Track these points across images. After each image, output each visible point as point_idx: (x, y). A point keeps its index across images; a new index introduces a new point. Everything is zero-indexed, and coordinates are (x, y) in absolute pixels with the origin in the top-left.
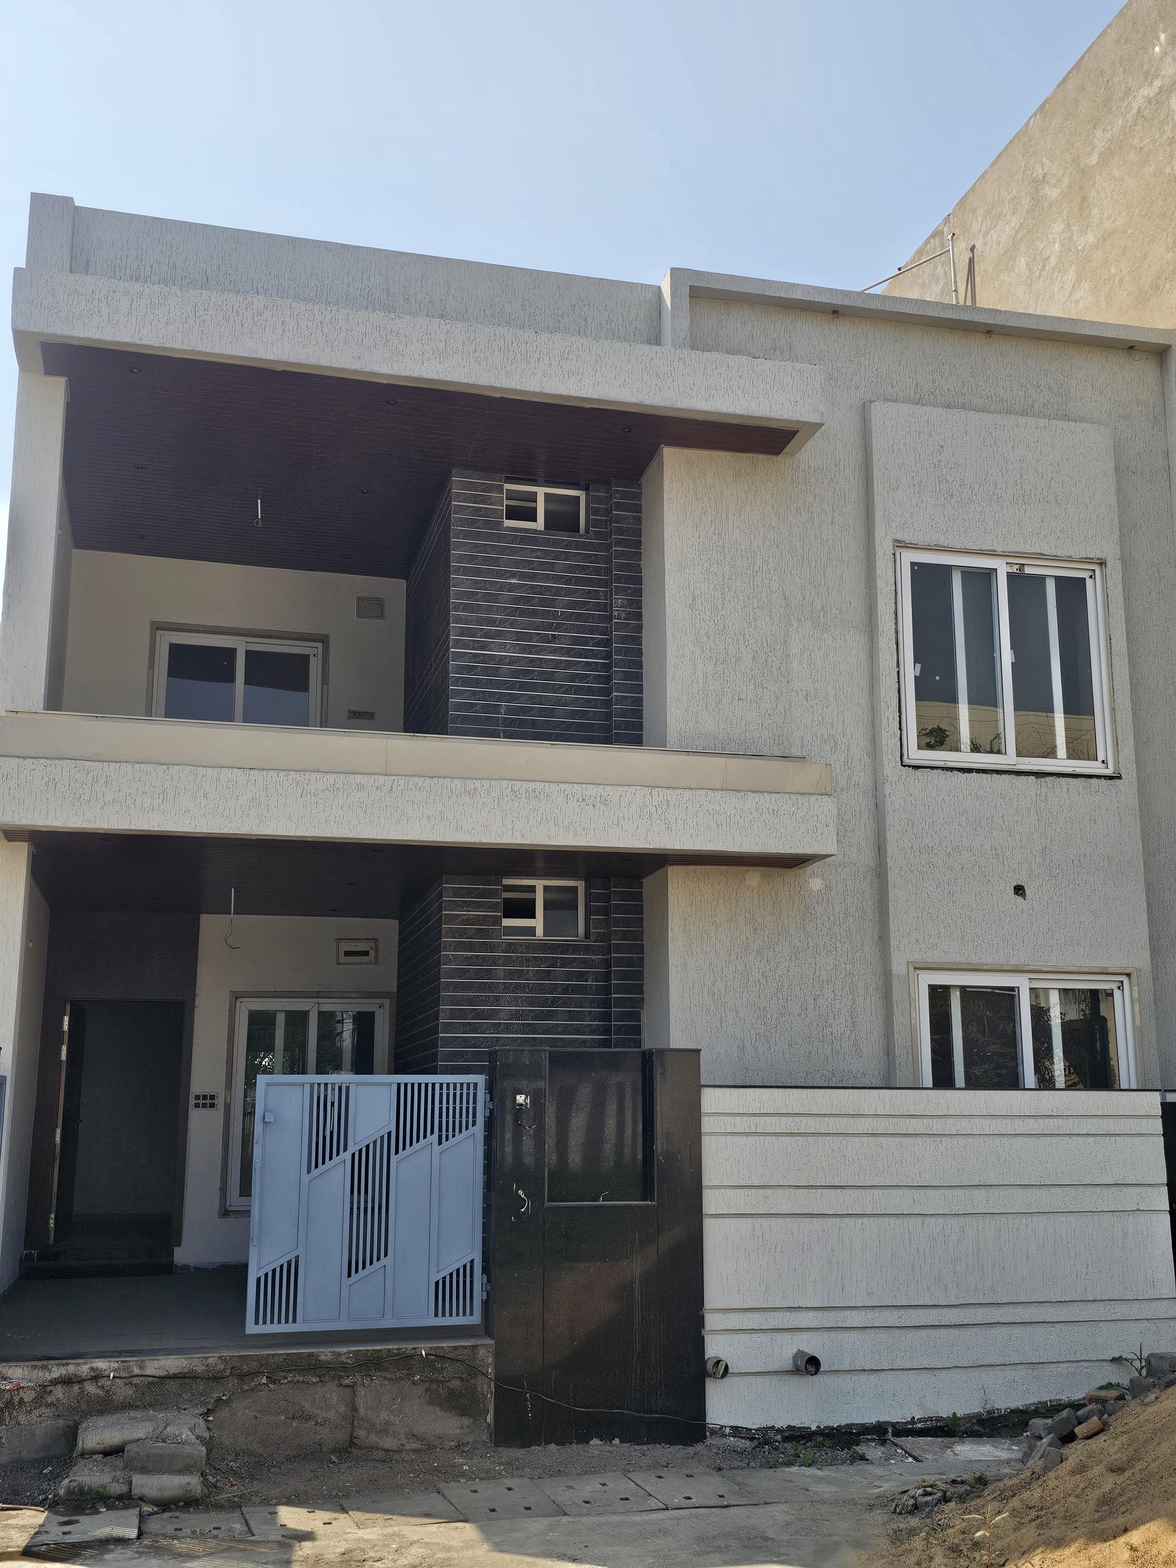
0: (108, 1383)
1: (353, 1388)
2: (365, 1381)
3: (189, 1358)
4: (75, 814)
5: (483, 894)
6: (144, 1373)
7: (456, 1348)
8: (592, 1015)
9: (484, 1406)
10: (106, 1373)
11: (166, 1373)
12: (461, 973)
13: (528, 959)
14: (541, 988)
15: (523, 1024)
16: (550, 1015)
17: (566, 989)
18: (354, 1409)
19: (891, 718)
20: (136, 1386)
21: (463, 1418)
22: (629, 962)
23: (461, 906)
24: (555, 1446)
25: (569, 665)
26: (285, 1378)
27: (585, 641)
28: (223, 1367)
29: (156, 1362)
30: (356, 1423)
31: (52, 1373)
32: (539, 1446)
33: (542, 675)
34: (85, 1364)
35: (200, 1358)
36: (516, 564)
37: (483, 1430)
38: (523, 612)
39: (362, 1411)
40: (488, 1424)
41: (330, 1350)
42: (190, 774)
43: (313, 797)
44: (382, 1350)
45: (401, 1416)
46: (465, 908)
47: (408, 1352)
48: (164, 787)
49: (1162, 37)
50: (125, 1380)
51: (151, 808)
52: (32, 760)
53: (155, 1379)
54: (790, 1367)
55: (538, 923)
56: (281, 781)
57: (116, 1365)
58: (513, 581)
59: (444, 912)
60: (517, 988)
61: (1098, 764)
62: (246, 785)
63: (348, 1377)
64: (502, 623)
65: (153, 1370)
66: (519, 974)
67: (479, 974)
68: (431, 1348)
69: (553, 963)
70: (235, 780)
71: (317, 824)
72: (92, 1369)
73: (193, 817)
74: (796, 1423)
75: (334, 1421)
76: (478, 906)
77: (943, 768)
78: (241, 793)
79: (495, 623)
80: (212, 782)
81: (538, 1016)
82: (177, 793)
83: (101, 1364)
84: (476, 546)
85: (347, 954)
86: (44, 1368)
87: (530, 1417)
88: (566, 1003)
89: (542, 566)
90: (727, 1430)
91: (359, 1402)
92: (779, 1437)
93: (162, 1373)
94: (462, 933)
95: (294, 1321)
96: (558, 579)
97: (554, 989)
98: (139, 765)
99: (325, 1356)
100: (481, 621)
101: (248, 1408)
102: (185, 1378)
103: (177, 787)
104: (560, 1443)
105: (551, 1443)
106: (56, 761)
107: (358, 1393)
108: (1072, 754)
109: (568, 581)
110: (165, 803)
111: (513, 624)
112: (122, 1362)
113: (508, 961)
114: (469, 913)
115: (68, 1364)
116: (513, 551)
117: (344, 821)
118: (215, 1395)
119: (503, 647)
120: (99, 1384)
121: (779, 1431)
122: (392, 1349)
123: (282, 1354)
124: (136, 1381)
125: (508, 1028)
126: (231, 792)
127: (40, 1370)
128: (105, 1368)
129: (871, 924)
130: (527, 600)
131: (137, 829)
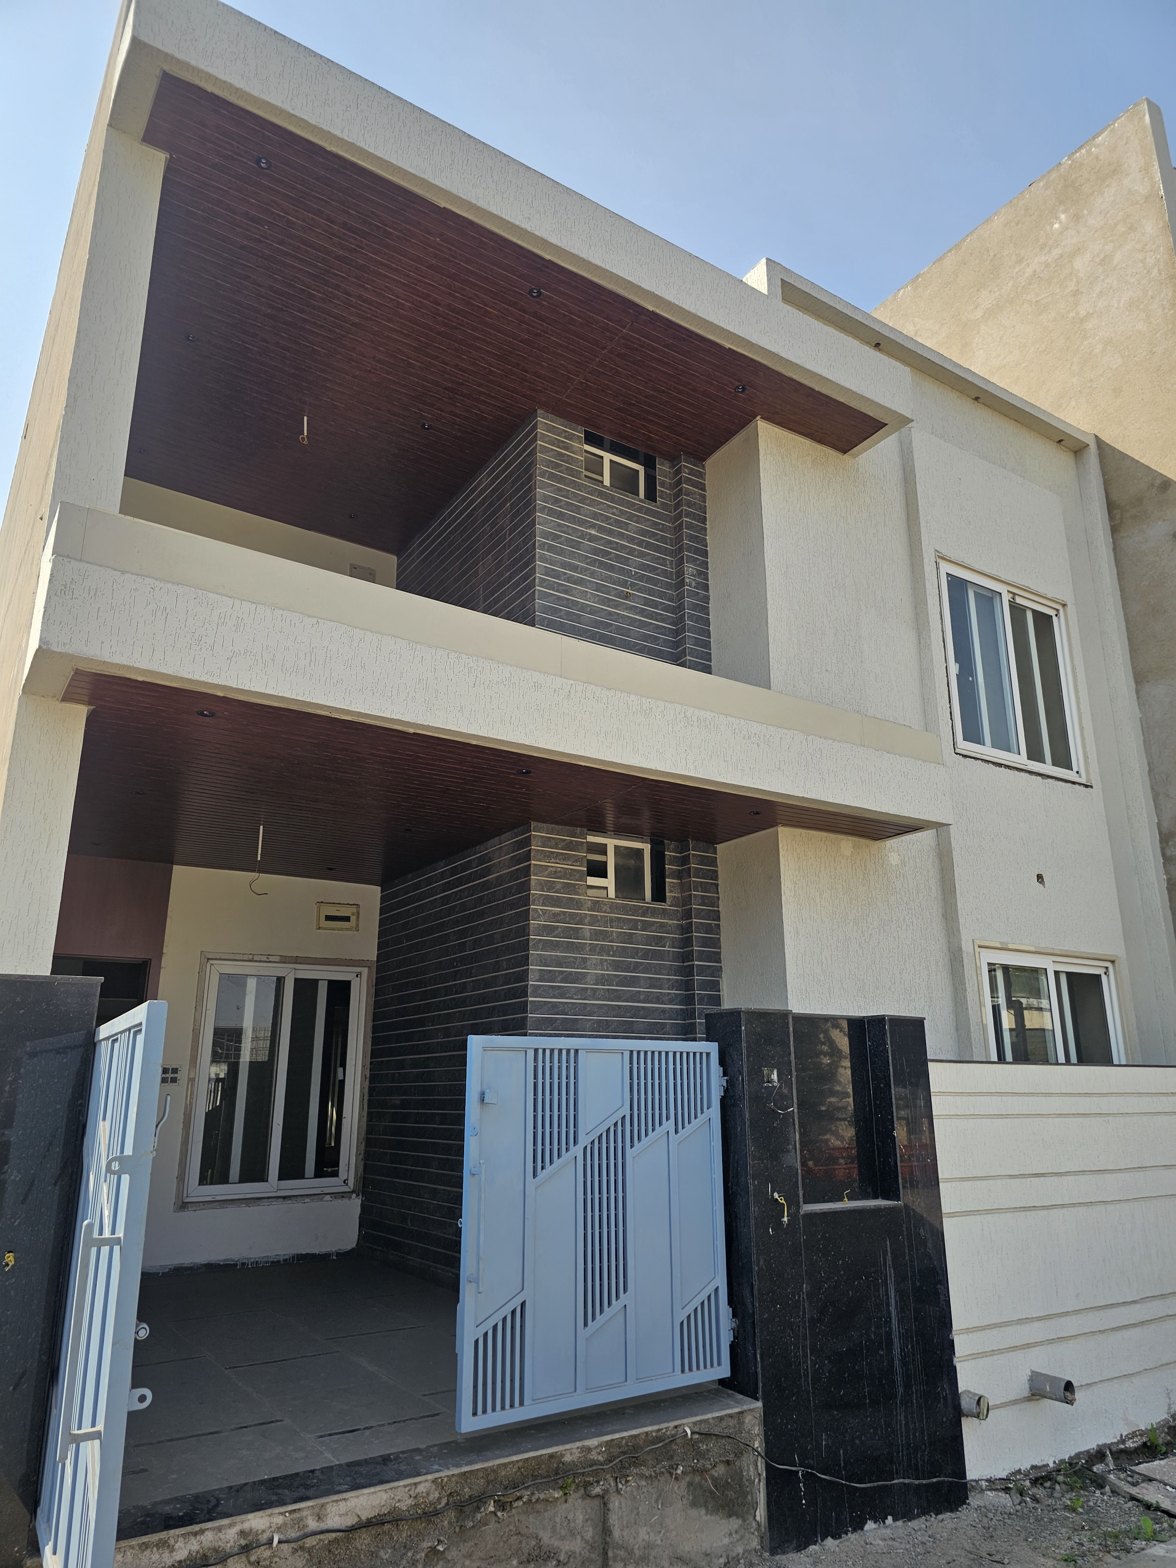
0: (267, 1553)
1: (603, 1498)
2: (620, 1486)
3: (391, 1489)
4: (192, 660)
5: (569, 846)
6: (323, 1526)
7: (721, 1419)
8: (670, 983)
9: (752, 1498)
10: (264, 1538)
11: (356, 1520)
12: (550, 930)
13: (611, 920)
14: (624, 952)
15: (608, 990)
16: (633, 982)
17: (646, 954)
18: (606, 1531)
19: (944, 708)
20: (310, 1551)
21: (731, 1519)
22: (709, 929)
23: (549, 856)
24: (832, 1540)
25: (642, 625)
26: (519, 1498)
27: (655, 605)
28: (437, 1495)
29: (342, 1504)
30: (610, 1554)
31: (175, 1553)
32: (815, 1544)
33: (619, 630)
34: (231, 1526)
35: (408, 1485)
36: (595, 516)
37: (753, 1533)
38: (601, 565)
39: (616, 1533)
40: (758, 1522)
41: (579, 1444)
42: (345, 635)
43: (486, 690)
44: (639, 1435)
45: (663, 1532)
46: (553, 860)
47: (669, 1433)
48: (312, 646)
49: (1063, 217)
50: (293, 1545)
51: (295, 670)
52: (135, 577)
53: (338, 1534)
54: (1026, 1393)
55: (609, 882)
56: (452, 664)
57: (279, 1520)
58: (593, 532)
59: (533, 862)
60: (603, 950)
61: (1074, 773)
62: (411, 661)
63: (598, 1482)
64: (583, 571)
65: (337, 1519)
66: (604, 935)
67: (567, 933)
68: (695, 1423)
69: (634, 925)
70: (398, 652)
71: (491, 723)
72: (242, 1533)
73: (348, 690)
74: (1038, 1462)
75: (580, 1554)
76: (566, 858)
77: (982, 760)
78: (405, 670)
79: (577, 569)
80: (371, 651)
81: (624, 982)
82: (329, 656)
83: (257, 1521)
84: (560, 489)
85: (329, 918)
86: (163, 1545)
87: (803, 1504)
88: (647, 969)
89: (618, 523)
90: (984, 1484)
91: (614, 1520)
92: (1028, 1483)
93: (350, 1521)
94: (550, 886)
95: (522, 1404)
96: (631, 540)
97: (635, 953)
98: (281, 612)
99: (571, 1454)
100: (564, 565)
101: (469, 1556)
102: (383, 1524)
103: (329, 649)
104: (836, 1536)
105: (827, 1537)
106: (169, 585)
107: (611, 1506)
108: (1055, 763)
109: (640, 543)
110: (312, 666)
111: (593, 574)
112: (291, 1512)
113: (594, 921)
114: (557, 865)
115: (202, 1532)
116: (592, 503)
117: (520, 723)
118: (426, 1544)
119: (584, 595)
120: (253, 1558)
121: (1027, 1474)
122: (652, 1432)
123: (518, 1461)
124: (310, 1542)
125: (594, 994)
126: (394, 667)
127: (155, 1549)
128: (263, 1527)
129: (936, 902)
130: (606, 554)
131: (276, 694)
